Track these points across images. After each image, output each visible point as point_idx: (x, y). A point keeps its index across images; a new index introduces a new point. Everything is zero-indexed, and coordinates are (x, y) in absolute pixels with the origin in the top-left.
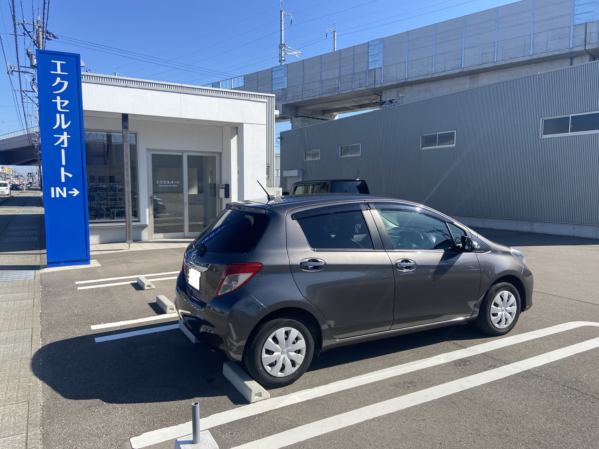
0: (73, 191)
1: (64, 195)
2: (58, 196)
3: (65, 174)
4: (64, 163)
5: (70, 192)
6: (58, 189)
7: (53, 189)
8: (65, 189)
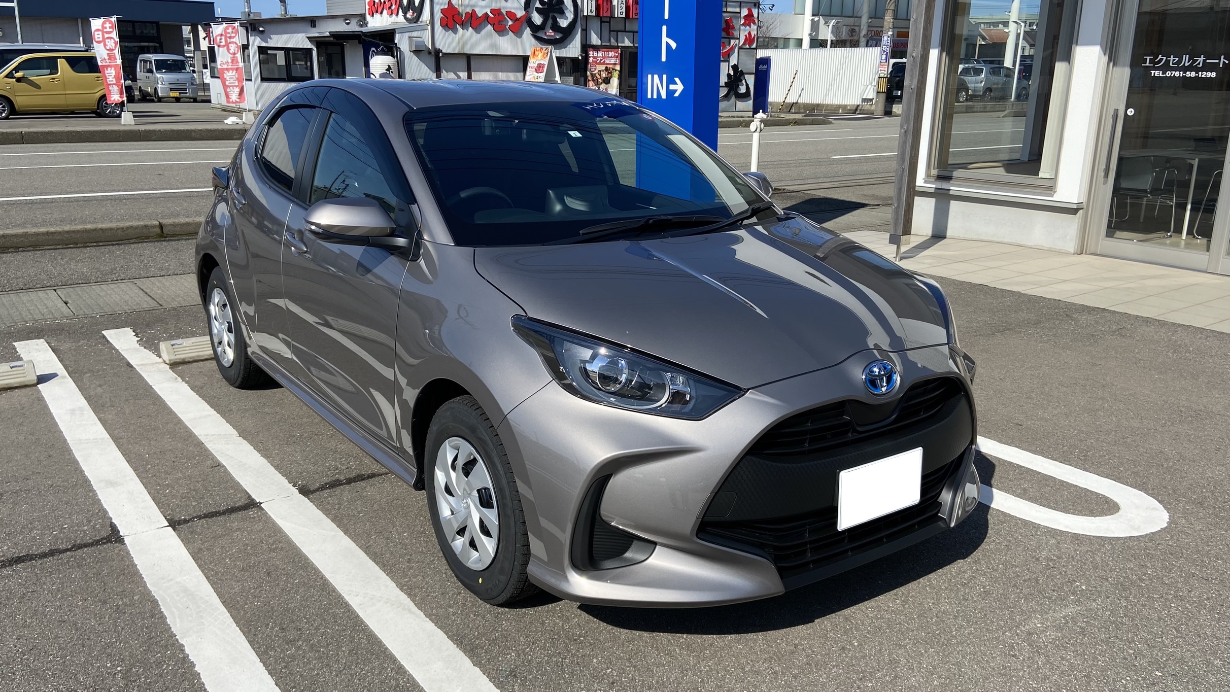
0: (676, 83)
1: (664, 96)
2: (655, 97)
3: (667, 43)
4: (666, 17)
5: (672, 87)
6: (656, 77)
7: (650, 76)
8: (665, 76)
